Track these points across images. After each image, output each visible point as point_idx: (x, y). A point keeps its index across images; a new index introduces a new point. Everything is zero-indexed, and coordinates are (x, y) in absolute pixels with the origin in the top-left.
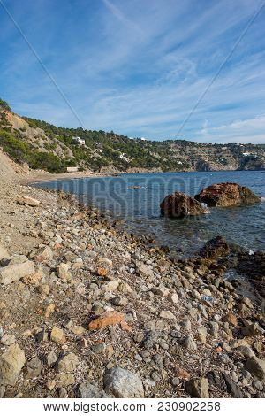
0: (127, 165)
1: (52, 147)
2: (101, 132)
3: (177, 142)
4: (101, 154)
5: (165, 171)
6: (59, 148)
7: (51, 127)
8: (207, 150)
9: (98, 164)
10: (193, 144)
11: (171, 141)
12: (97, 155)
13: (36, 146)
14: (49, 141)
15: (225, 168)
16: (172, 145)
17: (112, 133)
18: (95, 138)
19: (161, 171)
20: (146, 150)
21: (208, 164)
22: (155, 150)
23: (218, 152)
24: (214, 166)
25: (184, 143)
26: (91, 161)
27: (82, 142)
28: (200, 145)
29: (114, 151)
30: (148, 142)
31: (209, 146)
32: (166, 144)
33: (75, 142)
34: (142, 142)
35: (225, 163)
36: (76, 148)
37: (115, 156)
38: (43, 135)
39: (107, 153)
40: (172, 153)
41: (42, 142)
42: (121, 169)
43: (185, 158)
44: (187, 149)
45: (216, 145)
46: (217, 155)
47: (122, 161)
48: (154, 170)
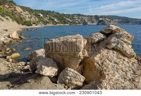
0: (56, 23)
1: (31, 18)
2: (50, 11)
3: (77, 15)
4: (48, 19)
5: (70, 25)
6: (33, 18)
7: (31, 10)
8: (87, 17)
9: (46, 23)
10: (83, 15)
11: (75, 15)
12: (46, 20)
13: (25, 17)
14: (30, 16)
15: (93, 24)
16: (75, 16)
17: (54, 12)
18: (47, 14)
19: (69, 25)
20: (65, 18)
21: (87, 23)
22: (68, 18)
23: (91, 18)
24: (89, 23)
25: (79, 15)
26: (44, 22)
27: (41, 15)
28: (85, 16)
29: (53, 18)
30: (67, 15)
31: (88, 16)
32: (73, 15)
33: (39, 16)
34: (64, 15)
35: (93, 22)
36: (39, 17)
37: (53, 20)
38: (28, 13)
39: (50, 19)
40: (75, 19)
41: (27, 16)
42: (54, 24)
43: (79, 20)
44: (80, 17)
45: (90, 16)
46: (91, 19)
47: (55, 22)
48: (66, 25)
